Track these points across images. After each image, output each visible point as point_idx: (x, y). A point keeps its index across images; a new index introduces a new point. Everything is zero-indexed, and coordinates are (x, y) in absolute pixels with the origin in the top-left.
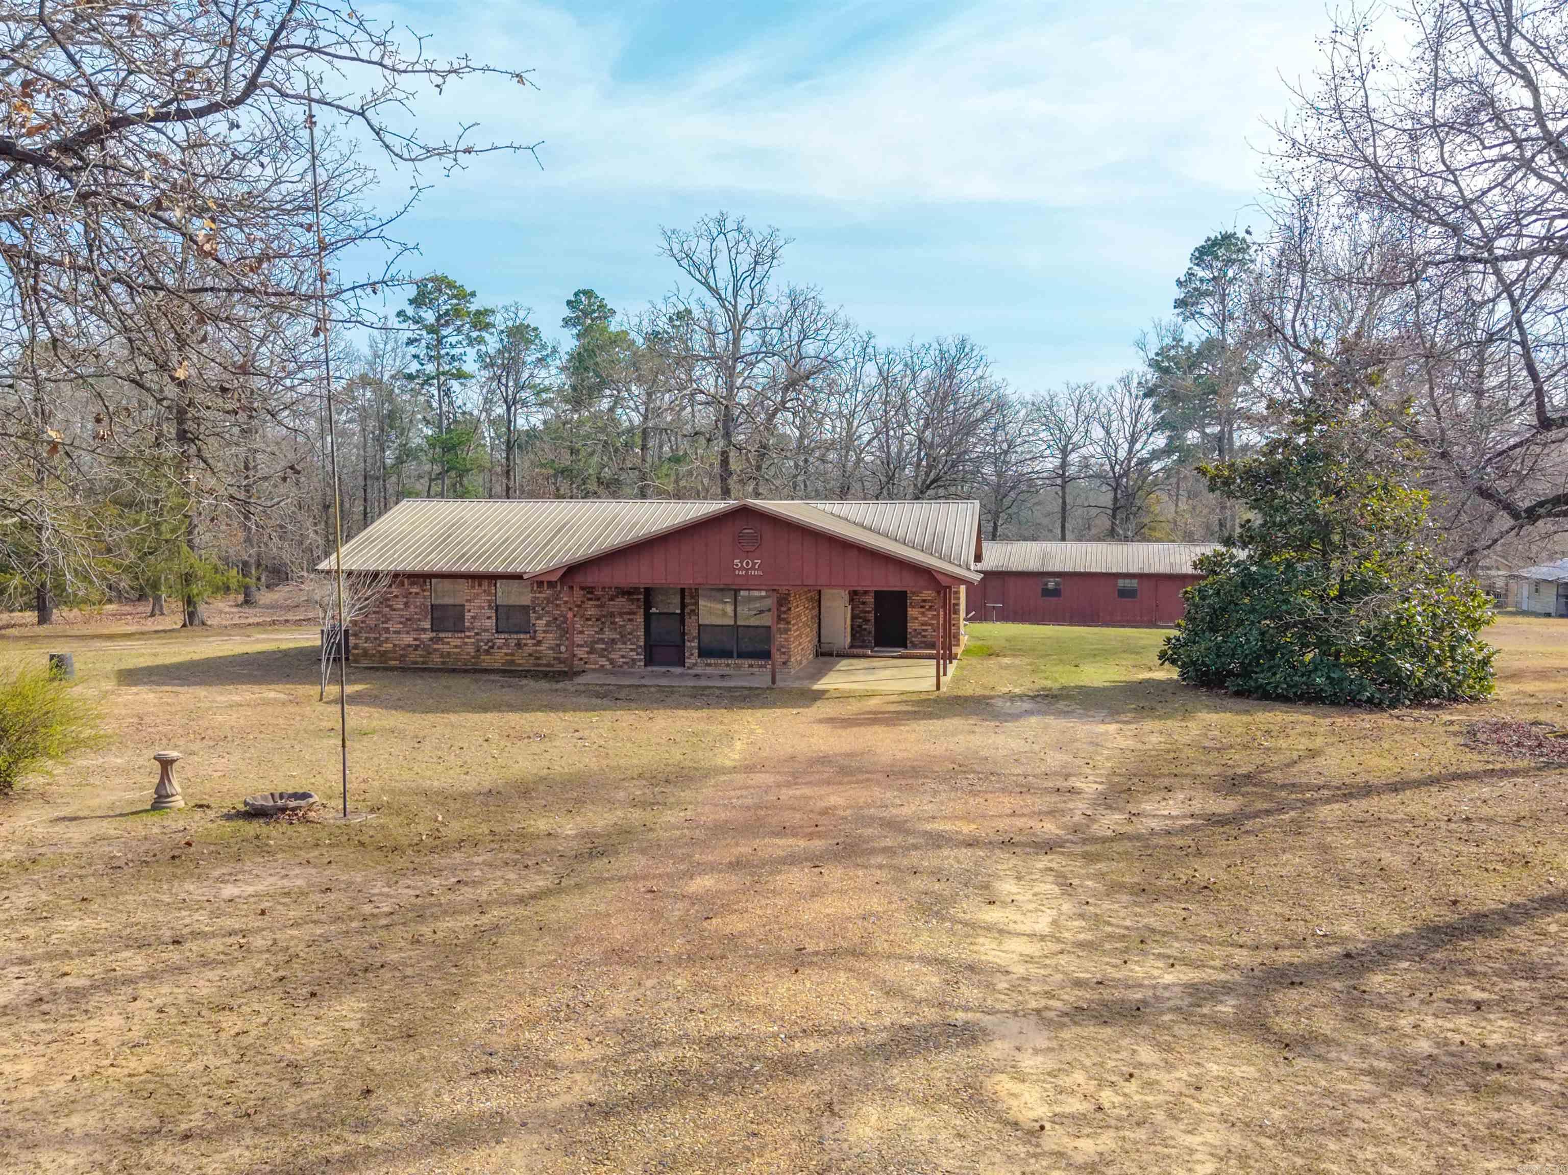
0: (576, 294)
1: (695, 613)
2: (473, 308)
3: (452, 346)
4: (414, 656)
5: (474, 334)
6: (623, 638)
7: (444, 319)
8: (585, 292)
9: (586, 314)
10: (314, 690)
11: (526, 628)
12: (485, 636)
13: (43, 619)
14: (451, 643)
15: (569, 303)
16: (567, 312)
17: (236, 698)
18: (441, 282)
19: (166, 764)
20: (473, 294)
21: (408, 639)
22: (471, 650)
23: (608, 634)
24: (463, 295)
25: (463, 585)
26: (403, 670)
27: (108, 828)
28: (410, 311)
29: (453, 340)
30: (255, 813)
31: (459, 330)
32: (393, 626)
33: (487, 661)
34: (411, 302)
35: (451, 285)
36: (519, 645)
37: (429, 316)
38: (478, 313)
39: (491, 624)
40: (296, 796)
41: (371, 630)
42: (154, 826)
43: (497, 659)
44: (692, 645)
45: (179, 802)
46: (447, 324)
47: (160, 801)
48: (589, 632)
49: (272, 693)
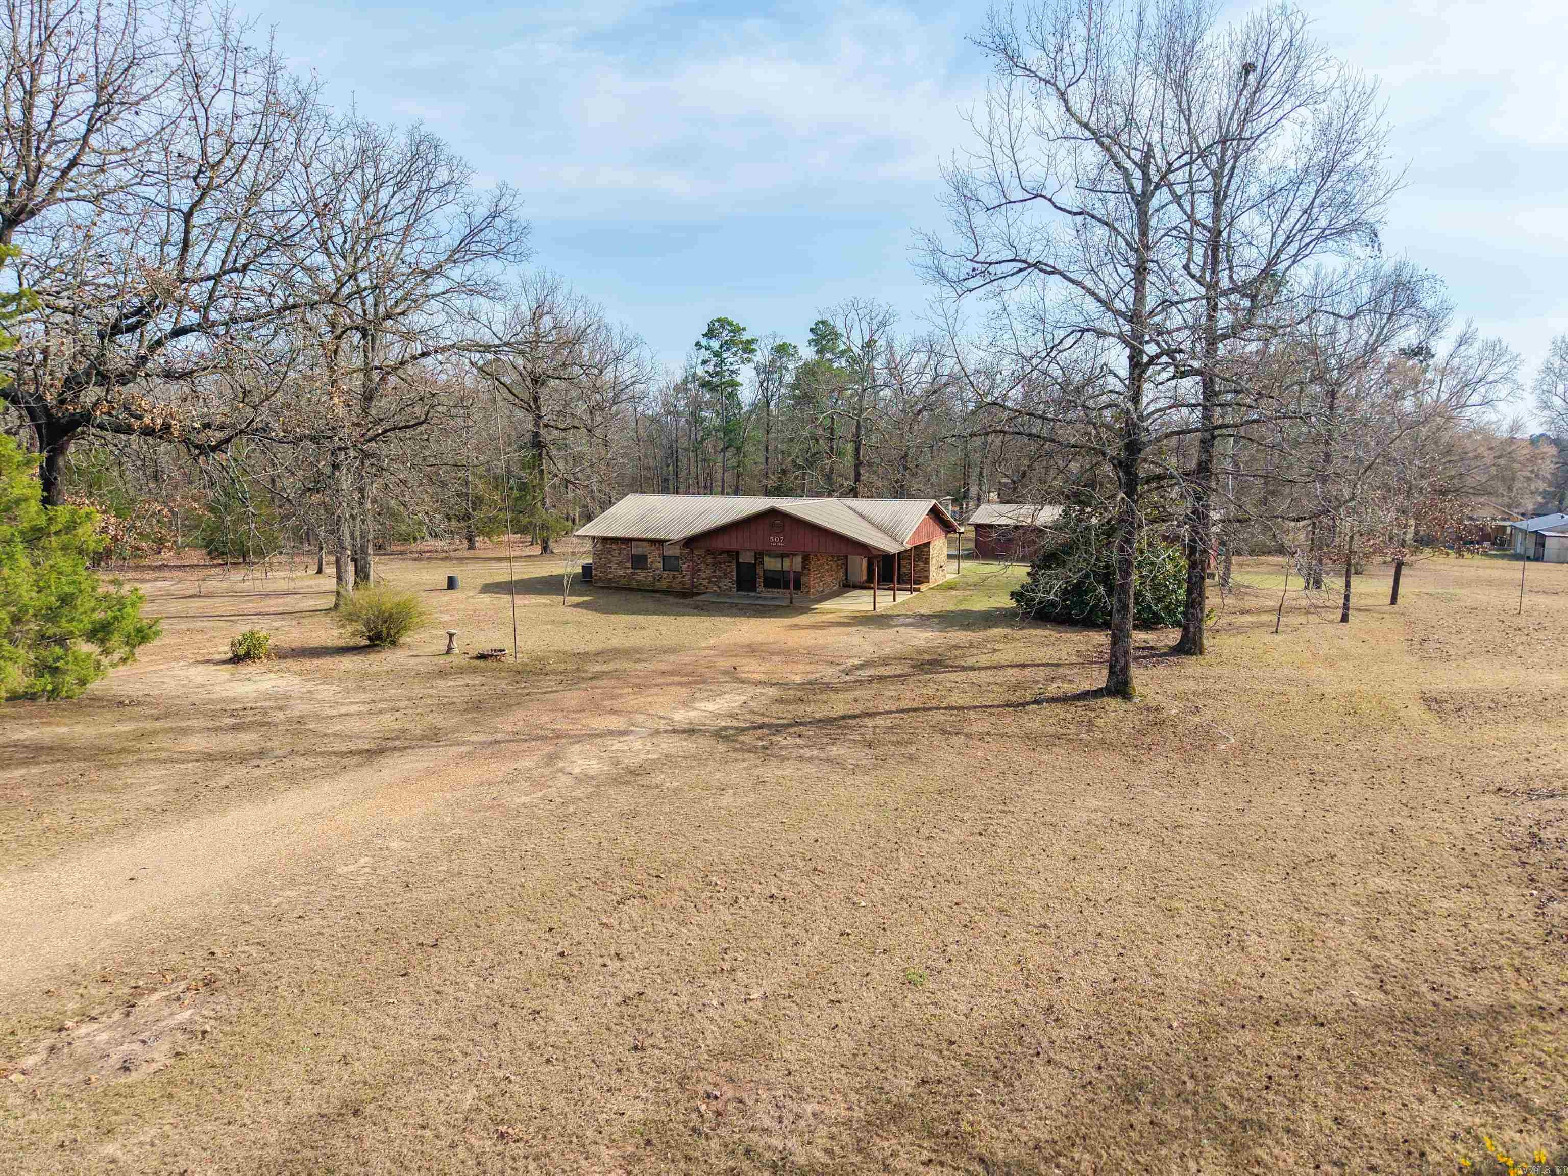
0: (816, 324)
1: (762, 563)
2: (744, 338)
3: (732, 364)
4: (623, 581)
5: (746, 356)
6: (726, 575)
7: (726, 346)
8: (823, 322)
9: (824, 338)
10: (560, 598)
11: (677, 569)
12: (658, 572)
13: (471, 547)
14: (641, 575)
15: (811, 330)
16: (811, 336)
17: (527, 602)
18: (723, 323)
19: (451, 635)
20: (744, 329)
21: (621, 573)
22: (650, 579)
23: (718, 573)
24: (737, 330)
25: (645, 544)
26: (616, 588)
27: (425, 660)
28: (704, 342)
29: (732, 360)
30: (482, 657)
31: (735, 354)
32: (614, 565)
33: (658, 586)
34: (704, 335)
35: (730, 324)
36: (674, 577)
37: (715, 345)
38: (748, 342)
39: (660, 566)
40: (501, 651)
41: (601, 566)
42: (442, 660)
43: (663, 585)
44: (760, 581)
45: (456, 651)
46: (728, 349)
47: (449, 651)
48: (708, 572)
49: (544, 600)
